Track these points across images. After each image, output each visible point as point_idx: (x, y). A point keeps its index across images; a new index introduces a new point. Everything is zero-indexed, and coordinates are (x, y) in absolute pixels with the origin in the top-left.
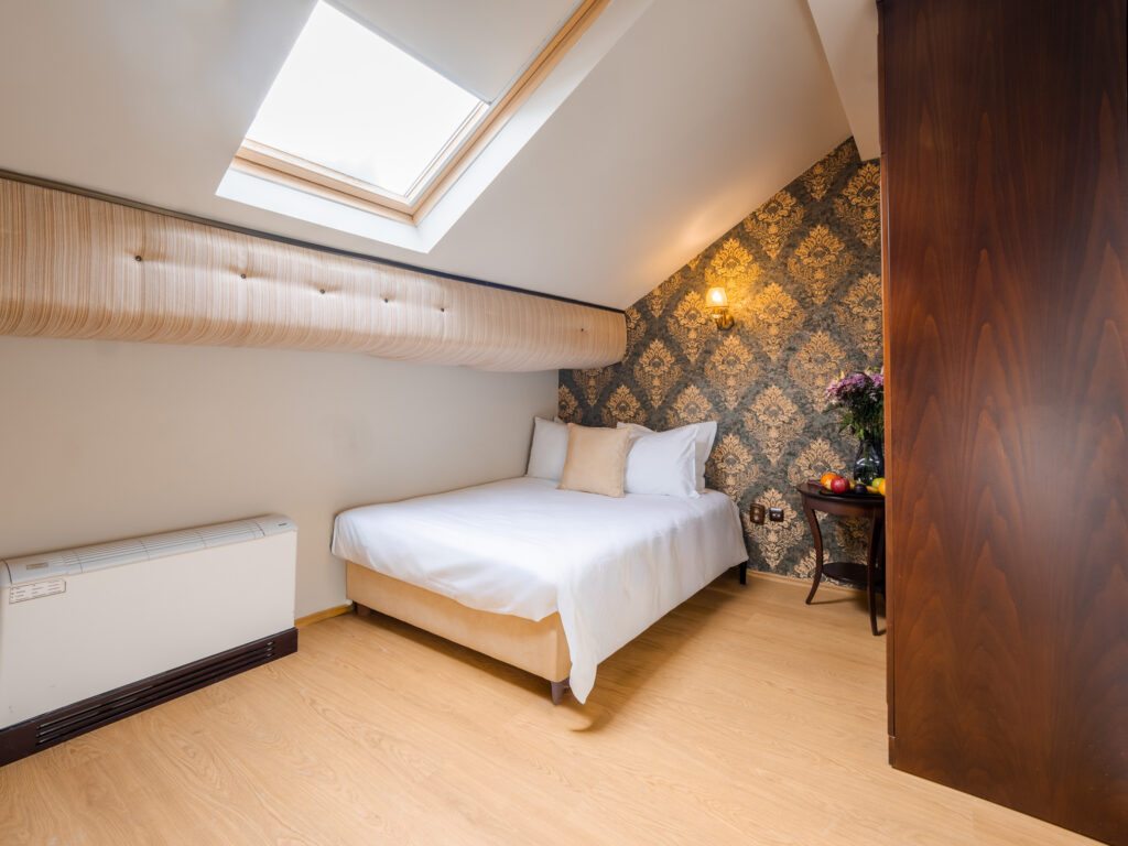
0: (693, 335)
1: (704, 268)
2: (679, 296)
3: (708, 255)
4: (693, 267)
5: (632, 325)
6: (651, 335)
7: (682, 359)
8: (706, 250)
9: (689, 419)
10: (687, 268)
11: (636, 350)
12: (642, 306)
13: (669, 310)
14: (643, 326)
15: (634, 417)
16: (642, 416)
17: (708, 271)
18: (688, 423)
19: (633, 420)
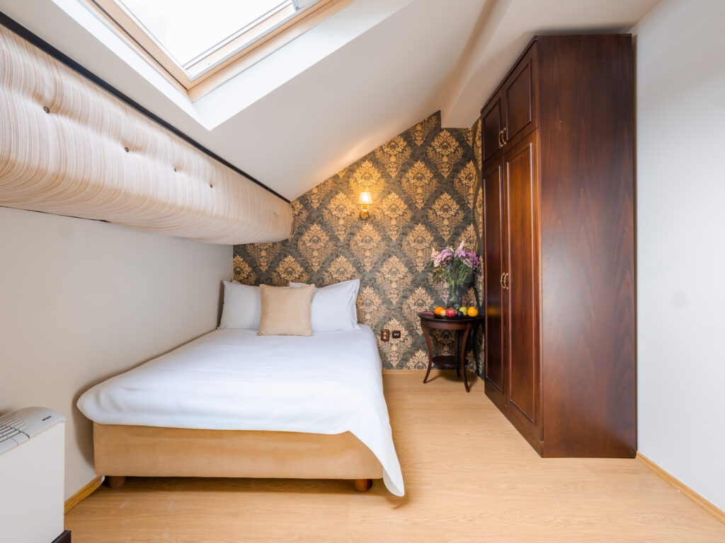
0: (341, 222)
1: (349, 178)
2: (331, 195)
3: (351, 169)
4: (341, 176)
5: (296, 213)
6: (310, 220)
7: (334, 238)
8: (350, 166)
9: (340, 279)
10: (336, 176)
11: (299, 231)
12: (304, 200)
13: (324, 203)
14: (305, 215)
15: (299, 278)
16: (306, 277)
17: (352, 180)
18: (339, 281)
19: (298, 280)
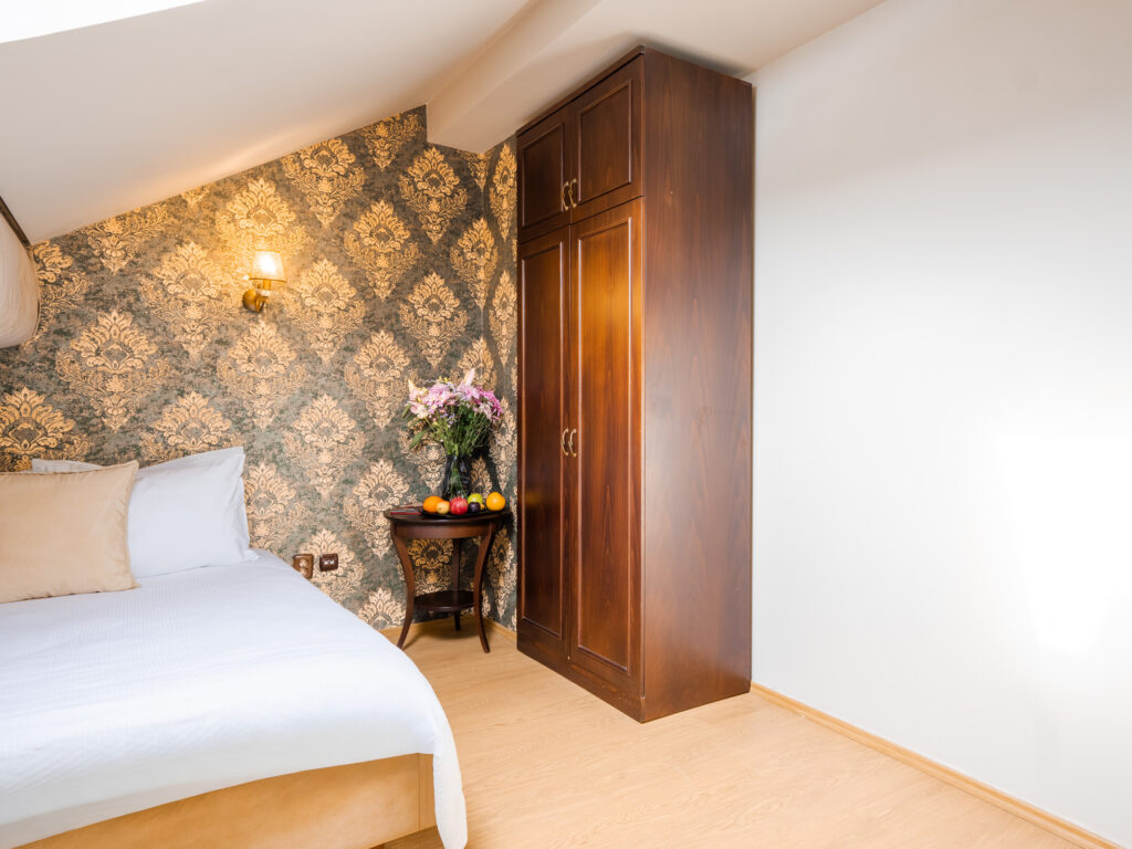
0: (193, 313)
1: (214, 210)
2: (166, 243)
3: (221, 192)
4: (192, 203)
5: (51, 277)
6: (99, 300)
7: (172, 351)
8: (218, 183)
9: (188, 446)
10: (177, 203)
11: (59, 328)
12: (77, 245)
13: (138, 263)
14: (79, 285)
15: (59, 448)
16: (83, 444)
17: (221, 218)
18: (186, 453)
19: (58, 451)
